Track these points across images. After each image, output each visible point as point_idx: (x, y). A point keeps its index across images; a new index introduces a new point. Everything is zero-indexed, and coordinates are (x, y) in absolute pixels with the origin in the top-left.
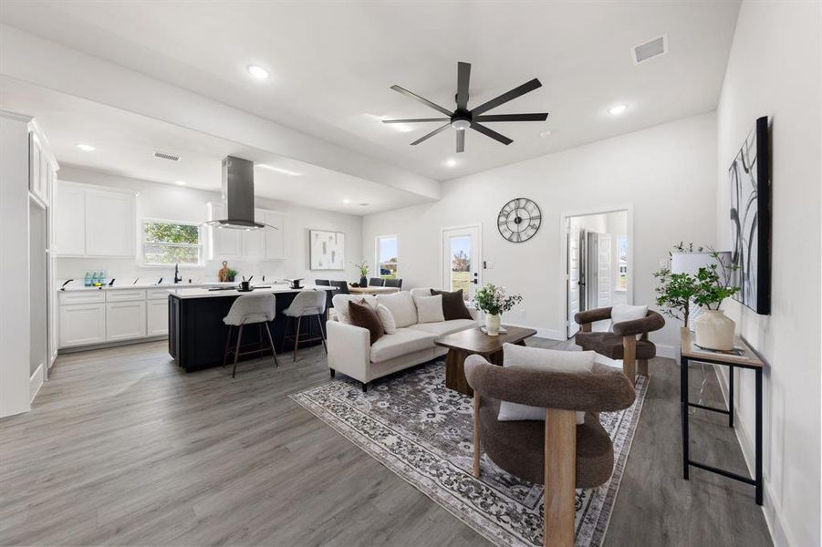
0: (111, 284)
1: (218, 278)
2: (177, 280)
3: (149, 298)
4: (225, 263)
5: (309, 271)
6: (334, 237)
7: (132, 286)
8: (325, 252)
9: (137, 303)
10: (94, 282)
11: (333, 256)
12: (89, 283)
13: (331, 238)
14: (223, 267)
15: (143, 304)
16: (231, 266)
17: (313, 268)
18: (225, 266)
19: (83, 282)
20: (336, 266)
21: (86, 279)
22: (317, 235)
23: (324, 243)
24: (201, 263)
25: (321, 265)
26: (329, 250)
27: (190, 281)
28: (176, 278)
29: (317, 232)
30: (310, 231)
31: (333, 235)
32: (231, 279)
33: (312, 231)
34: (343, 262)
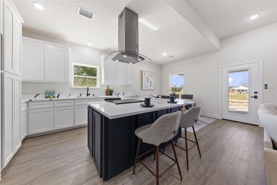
0: (58, 97)
1: (105, 94)
2: (88, 95)
3: (75, 104)
4: (108, 86)
5: (141, 90)
7: (68, 98)
9: (69, 108)
10: (49, 95)
11: (151, 83)
12: (47, 96)
13: (150, 75)
14: (107, 88)
15: (72, 108)
16: (110, 88)
17: (143, 89)
18: (108, 88)
19: (44, 96)
20: (152, 88)
21: (46, 94)
22: (145, 73)
23: (147, 78)
24: (98, 86)
25: (146, 88)
26: (149, 81)
27: (94, 95)
28: (88, 94)
29: (145, 72)
30: (142, 72)
31: (151, 74)
32: (111, 94)
33: (143, 72)
34: (155, 86)
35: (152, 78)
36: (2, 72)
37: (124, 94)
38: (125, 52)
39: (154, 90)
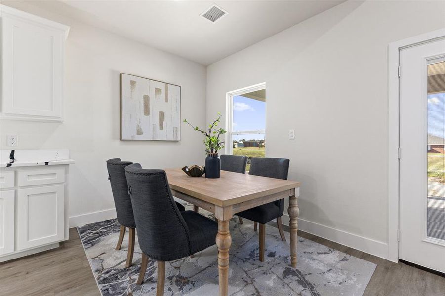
5: (118, 141)
8: (147, 112)
11: (161, 119)
13: (158, 91)
17: (124, 138)
20: (167, 134)
22: (133, 83)
23: (146, 99)
25: (139, 132)
26: (154, 109)
29: (134, 79)
30: (120, 75)
31: (162, 87)
33: (124, 76)
34: (179, 130)
35: (167, 100)
39: (177, 141)
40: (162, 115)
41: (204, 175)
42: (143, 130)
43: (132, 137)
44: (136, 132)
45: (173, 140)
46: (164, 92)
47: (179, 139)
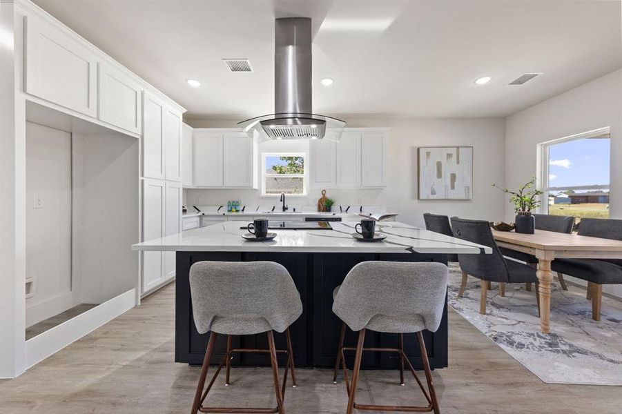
0: (243, 210)
1: (316, 208)
2: (285, 209)
4: (324, 192)
5: (416, 200)
6: (455, 155)
8: (439, 175)
10: (232, 207)
11: (453, 181)
12: (230, 209)
13: (449, 156)
14: (322, 196)
17: (421, 198)
18: (324, 195)
20: (459, 193)
21: (228, 206)
22: (428, 154)
23: (439, 165)
25: (433, 193)
26: (447, 173)
27: (294, 210)
28: (284, 206)
29: (428, 150)
30: (418, 150)
31: (454, 151)
32: (328, 208)
33: (421, 149)
34: (471, 188)
35: (458, 163)
36: (143, 178)
37: (361, 210)
38: (273, 117)
39: (469, 200)
40: (453, 177)
41: (514, 230)
42: (437, 191)
43: (428, 196)
44: (430, 193)
45: (464, 198)
46: (456, 155)
47: (471, 197)
